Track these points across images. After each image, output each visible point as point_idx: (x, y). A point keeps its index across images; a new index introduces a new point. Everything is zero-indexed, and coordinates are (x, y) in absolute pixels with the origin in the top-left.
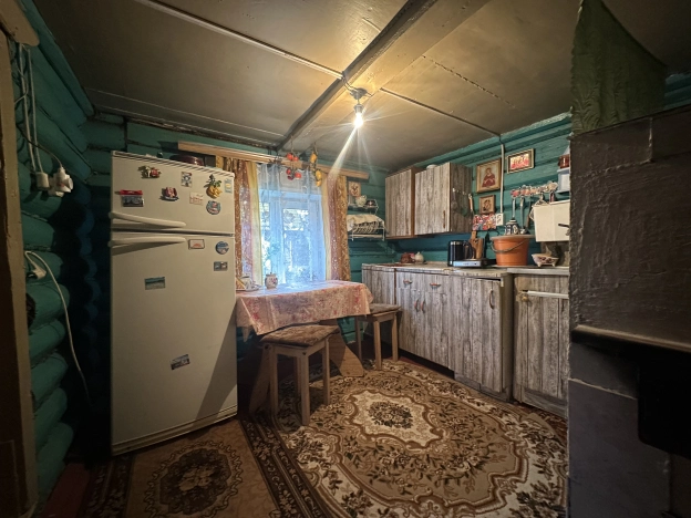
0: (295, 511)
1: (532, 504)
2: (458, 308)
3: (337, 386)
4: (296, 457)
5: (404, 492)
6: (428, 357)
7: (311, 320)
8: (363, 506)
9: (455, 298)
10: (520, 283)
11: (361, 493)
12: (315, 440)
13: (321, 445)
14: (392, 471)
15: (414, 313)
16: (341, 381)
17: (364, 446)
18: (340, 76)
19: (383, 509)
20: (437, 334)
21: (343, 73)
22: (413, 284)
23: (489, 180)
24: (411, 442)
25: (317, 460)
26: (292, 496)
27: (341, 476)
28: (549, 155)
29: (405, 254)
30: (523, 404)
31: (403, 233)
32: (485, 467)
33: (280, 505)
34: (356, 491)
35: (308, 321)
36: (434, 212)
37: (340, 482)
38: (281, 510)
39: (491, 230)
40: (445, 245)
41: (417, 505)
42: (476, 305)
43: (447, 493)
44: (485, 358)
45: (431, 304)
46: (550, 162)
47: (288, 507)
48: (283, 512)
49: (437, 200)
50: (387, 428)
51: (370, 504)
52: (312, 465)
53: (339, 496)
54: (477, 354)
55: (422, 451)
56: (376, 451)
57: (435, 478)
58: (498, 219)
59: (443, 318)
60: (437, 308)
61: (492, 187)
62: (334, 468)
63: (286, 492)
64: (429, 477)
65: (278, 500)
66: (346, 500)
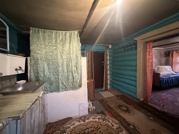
5: (108, 129)
8: (118, 129)
11: (119, 132)
19: (113, 127)
32: (85, 128)
34: (120, 133)
38: (138, 132)
51: (116, 128)
66: (122, 131)
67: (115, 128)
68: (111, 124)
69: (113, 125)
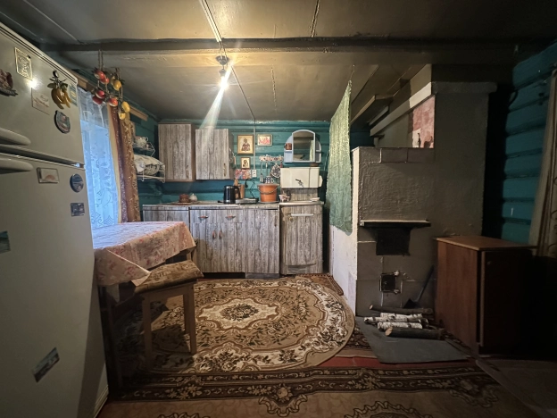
0: (269, 388)
1: (332, 306)
2: (251, 229)
3: (176, 319)
4: (222, 371)
5: (297, 335)
6: (224, 270)
7: (161, 261)
8: (292, 354)
9: (249, 224)
10: (285, 211)
11: (283, 351)
12: (218, 353)
13: (226, 353)
14: (281, 333)
15: (210, 241)
16: (174, 314)
17: (250, 334)
18: (219, 40)
19: (300, 347)
20: (232, 252)
21: (223, 39)
22: (209, 219)
23: (246, 146)
24: (269, 317)
25: (238, 361)
26: (255, 386)
27: (264, 355)
28: (280, 141)
29: (184, 195)
30: (288, 275)
31: (183, 178)
32: (308, 304)
33: (258, 395)
34: (280, 353)
35: (160, 263)
36: (215, 164)
37: (267, 357)
38: (262, 395)
39: (247, 180)
40: (222, 188)
41: (309, 334)
42: (264, 226)
43: (310, 322)
44: (269, 256)
45: (227, 232)
46: (279, 144)
47: (263, 391)
48: (265, 395)
49: (217, 155)
50: (248, 319)
51: (293, 351)
52: (240, 365)
53: (277, 362)
54: (265, 256)
55: (279, 316)
56: (261, 332)
57: (298, 321)
58: (254, 173)
59: (237, 239)
60: (232, 233)
61: (247, 152)
62: (254, 355)
63: (249, 388)
64: (296, 323)
65: (252, 395)
66: (282, 359)
67: (297, 350)
68: (308, 345)
69: (304, 348)
